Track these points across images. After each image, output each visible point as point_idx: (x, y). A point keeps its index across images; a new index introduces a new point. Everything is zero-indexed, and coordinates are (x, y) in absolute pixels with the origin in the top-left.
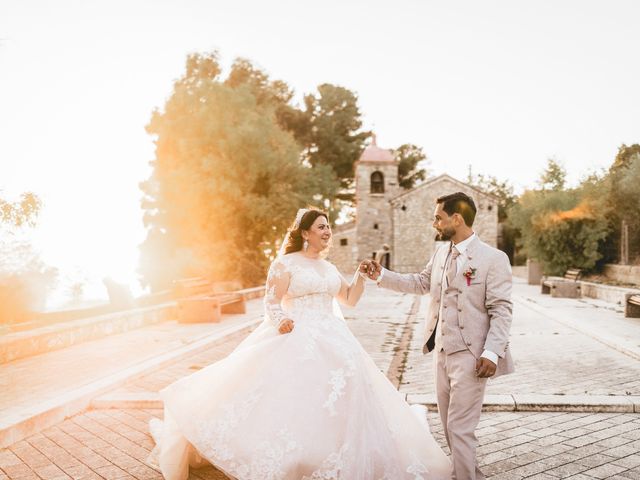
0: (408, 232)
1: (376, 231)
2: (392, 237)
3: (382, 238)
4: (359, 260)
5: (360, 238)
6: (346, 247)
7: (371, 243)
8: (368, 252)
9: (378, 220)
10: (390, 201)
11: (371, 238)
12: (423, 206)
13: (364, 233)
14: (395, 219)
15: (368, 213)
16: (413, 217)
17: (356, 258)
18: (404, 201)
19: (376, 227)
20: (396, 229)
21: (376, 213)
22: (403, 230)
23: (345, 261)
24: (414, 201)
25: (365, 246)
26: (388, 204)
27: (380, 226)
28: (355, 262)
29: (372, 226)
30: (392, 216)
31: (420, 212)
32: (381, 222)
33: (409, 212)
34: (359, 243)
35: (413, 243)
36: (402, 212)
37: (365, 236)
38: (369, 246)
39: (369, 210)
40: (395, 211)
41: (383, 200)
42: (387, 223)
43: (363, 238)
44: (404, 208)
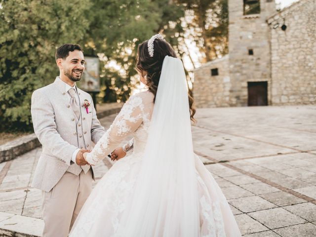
0: (289, 55)
1: (251, 57)
2: (270, 63)
3: (257, 65)
4: (231, 91)
5: (232, 66)
6: (217, 77)
7: (244, 72)
8: (242, 81)
9: (253, 45)
10: (267, 21)
11: (244, 65)
12: (309, 21)
13: (237, 61)
14: (272, 41)
15: (241, 38)
16: (296, 37)
17: (228, 88)
18: (284, 19)
19: (251, 52)
20: (274, 53)
21: (250, 37)
22: (284, 54)
23: (216, 93)
24: (296, 17)
25: (238, 74)
26: (264, 25)
27: (255, 51)
28: (227, 93)
29: (247, 52)
30: (269, 38)
31: (304, 31)
32: (256, 47)
33: (290, 32)
34: (231, 72)
35: (296, 68)
36: (281, 32)
37: (239, 63)
38: (242, 75)
39: (243, 33)
40: (273, 31)
41: (258, 21)
42: (263, 47)
43: (235, 66)
44: (284, 28)
